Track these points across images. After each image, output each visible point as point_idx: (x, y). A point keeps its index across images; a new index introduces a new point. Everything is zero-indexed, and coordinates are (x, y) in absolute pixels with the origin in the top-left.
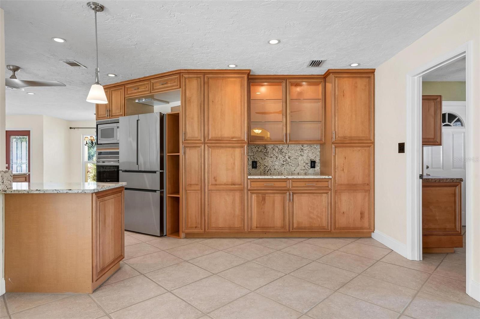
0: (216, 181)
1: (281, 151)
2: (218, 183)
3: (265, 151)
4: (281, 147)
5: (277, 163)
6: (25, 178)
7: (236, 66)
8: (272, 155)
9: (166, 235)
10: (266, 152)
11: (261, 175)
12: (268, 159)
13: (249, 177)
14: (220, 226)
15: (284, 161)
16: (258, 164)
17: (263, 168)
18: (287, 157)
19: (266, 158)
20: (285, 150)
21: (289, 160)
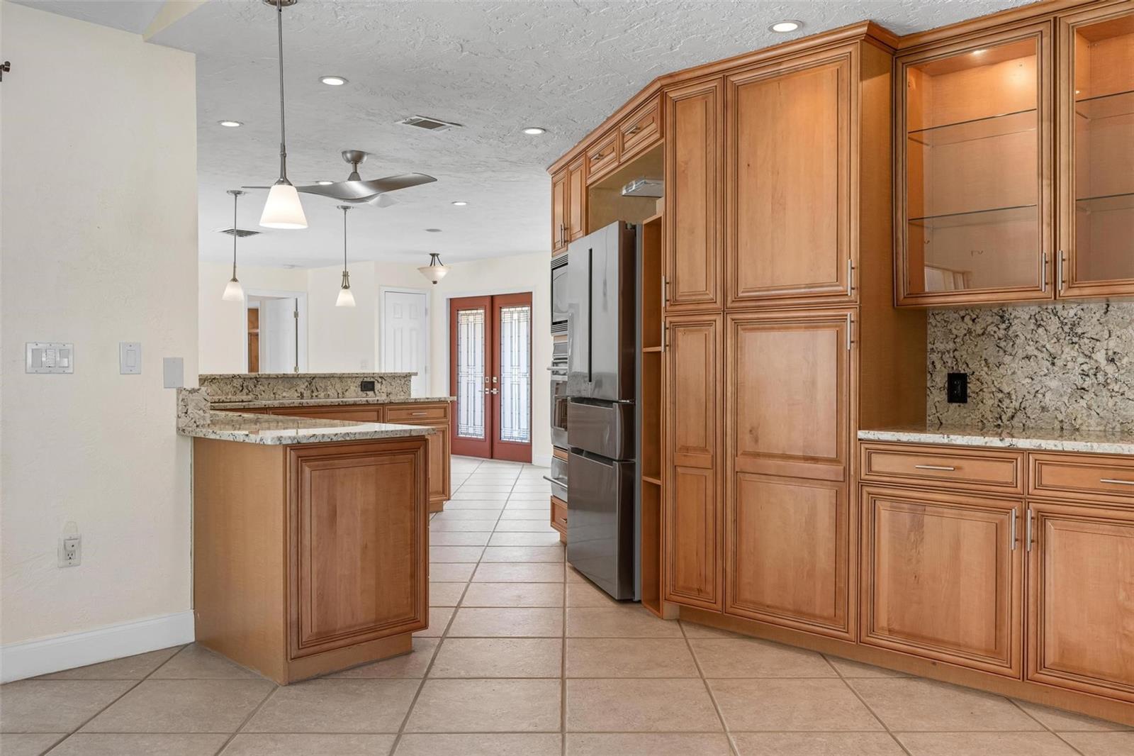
0: (756, 441)
1: (1073, 333)
2: (762, 449)
3: (1001, 333)
4: (1071, 312)
5: (1054, 384)
6: (443, 410)
7: (801, 24)
8: (1031, 350)
9: (639, 602)
10: (1006, 337)
11: (982, 431)
12: (1013, 364)
13: (862, 434)
14: (769, 603)
15: (1084, 374)
16: (972, 387)
17: (990, 402)
18: (1100, 357)
19: (1007, 359)
20: (1090, 327)
21: (1110, 369)
